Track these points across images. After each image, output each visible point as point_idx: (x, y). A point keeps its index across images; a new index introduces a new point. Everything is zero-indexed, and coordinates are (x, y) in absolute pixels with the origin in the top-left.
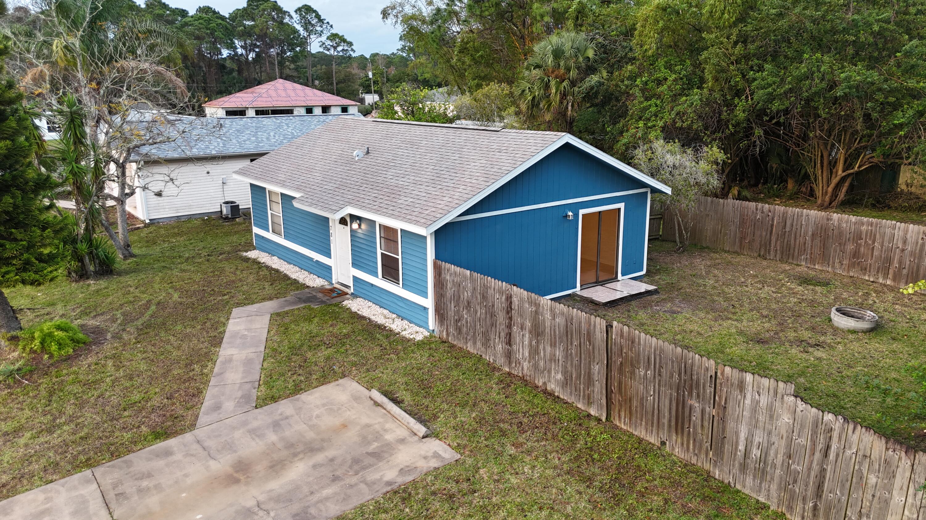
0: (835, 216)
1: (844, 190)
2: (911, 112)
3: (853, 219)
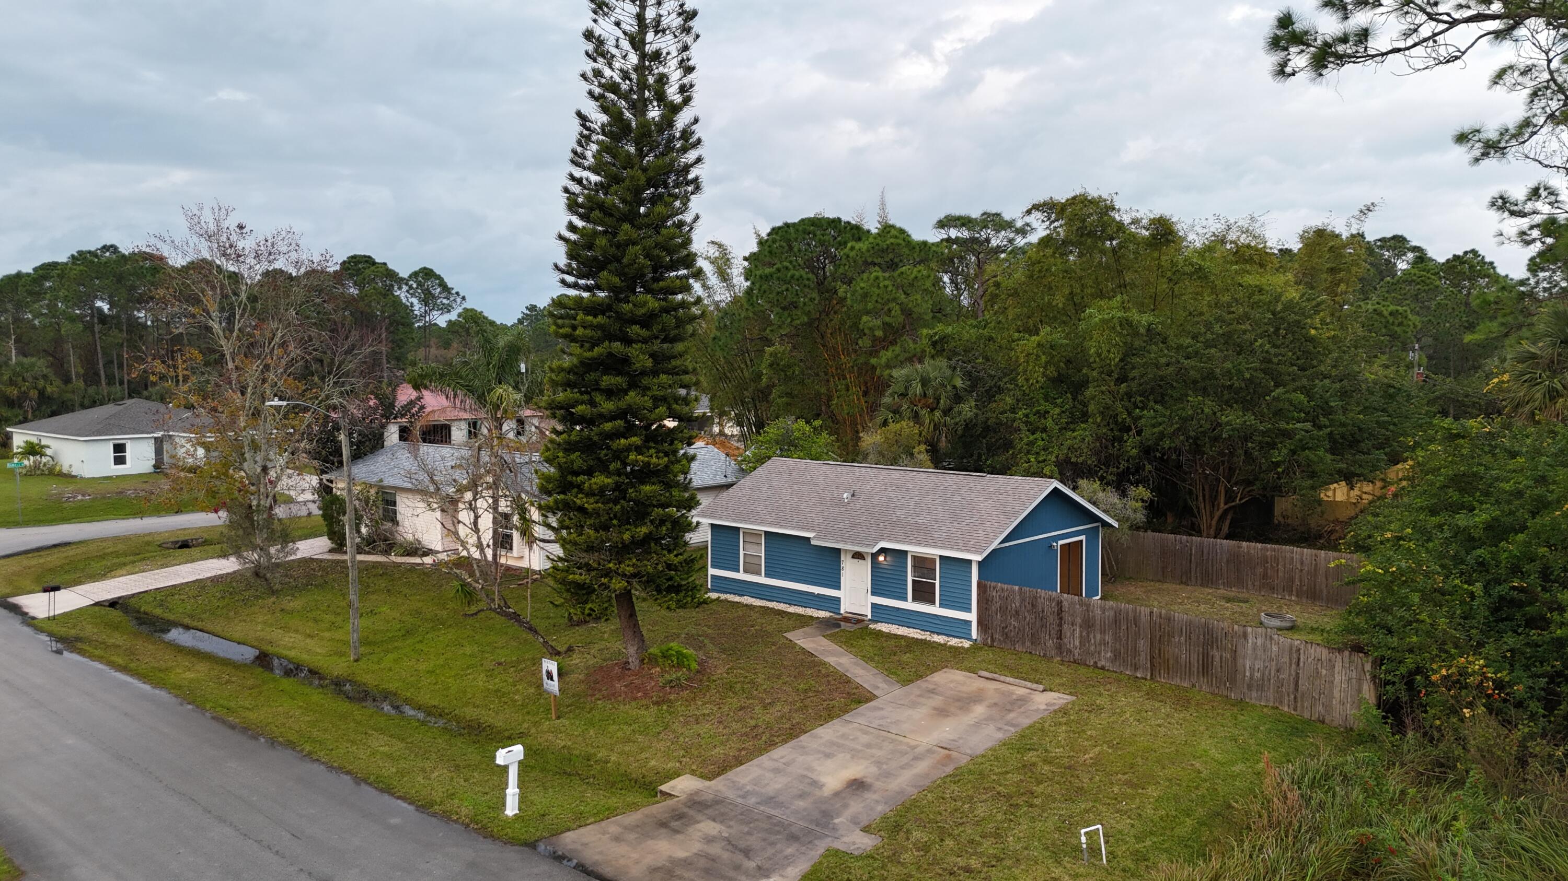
0: (1244, 544)
1: (1228, 522)
2: (1285, 451)
3: (1259, 545)
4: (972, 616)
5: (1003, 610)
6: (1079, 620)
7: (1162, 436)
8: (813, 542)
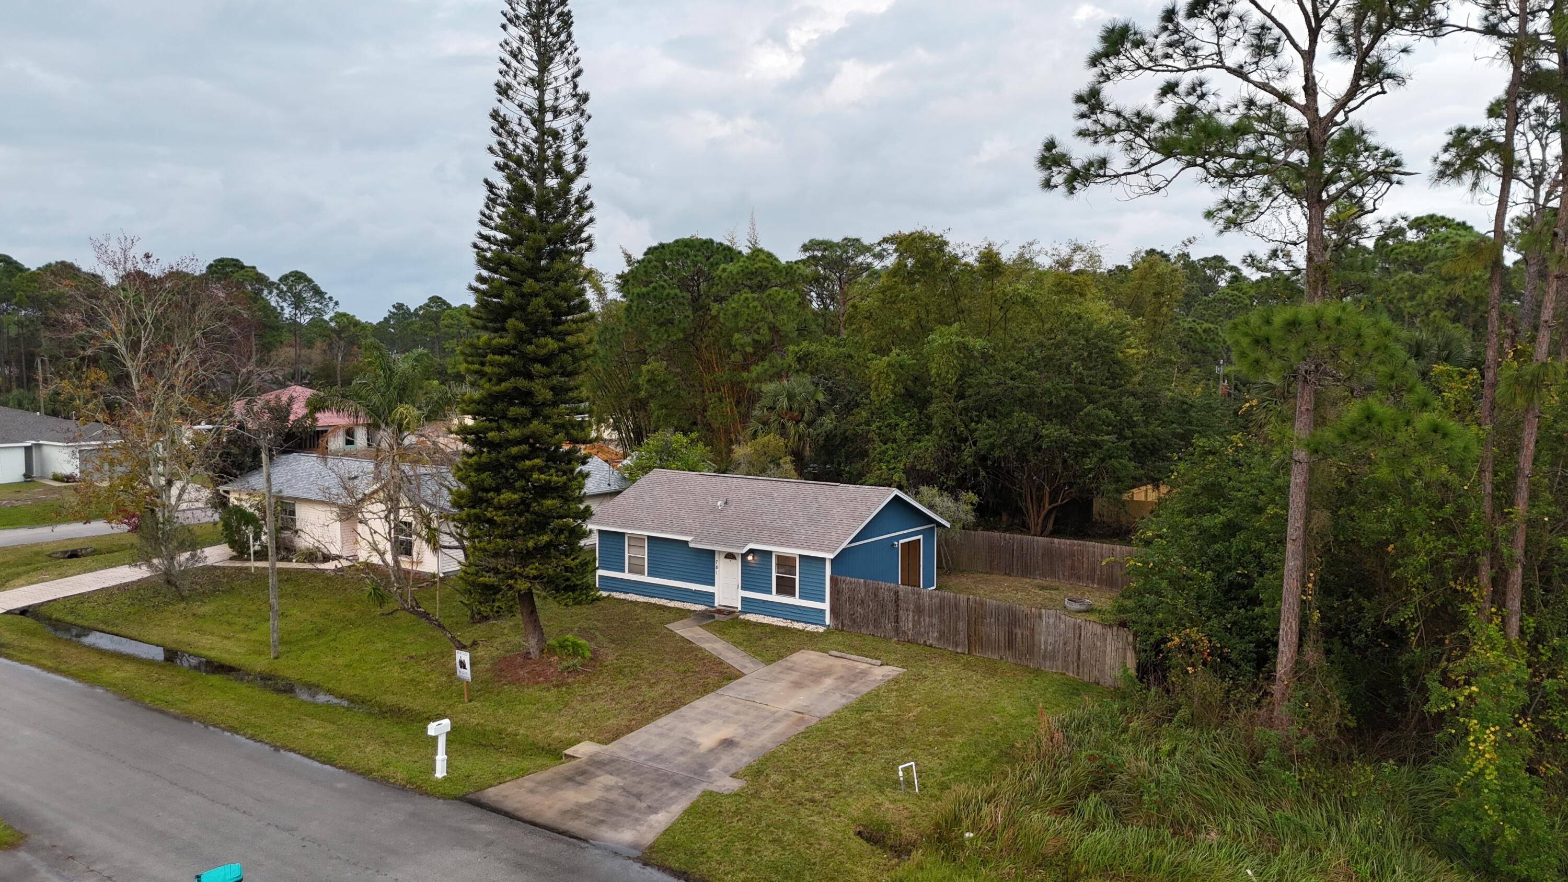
0: (1056, 540)
1: (1052, 521)
2: (1095, 459)
3: (1068, 542)
4: (826, 606)
5: (851, 600)
6: (912, 606)
7: (992, 447)
8: (691, 545)
